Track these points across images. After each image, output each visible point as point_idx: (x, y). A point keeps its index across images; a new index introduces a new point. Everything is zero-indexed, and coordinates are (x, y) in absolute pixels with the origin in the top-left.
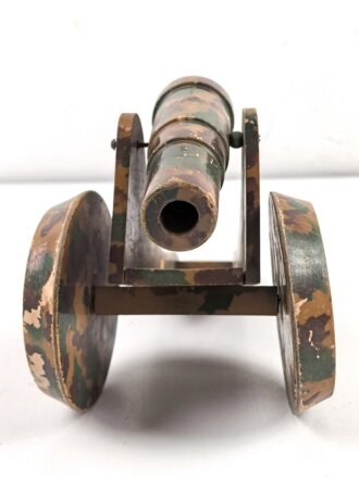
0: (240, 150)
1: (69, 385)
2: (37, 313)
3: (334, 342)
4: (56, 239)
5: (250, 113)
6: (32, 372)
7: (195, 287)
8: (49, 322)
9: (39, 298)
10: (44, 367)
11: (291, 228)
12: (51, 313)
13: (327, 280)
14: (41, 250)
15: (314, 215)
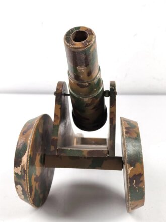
0: (109, 98)
1: (32, 198)
2: (19, 168)
3: (144, 185)
4: (29, 137)
5: (113, 83)
6: (17, 192)
7: (88, 157)
8: (25, 173)
9: (21, 162)
10: (22, 191)
11: (128, 135)
12: (25, 169)
13: (142, 158)
14: (22, 141)
15: (138, 129)
